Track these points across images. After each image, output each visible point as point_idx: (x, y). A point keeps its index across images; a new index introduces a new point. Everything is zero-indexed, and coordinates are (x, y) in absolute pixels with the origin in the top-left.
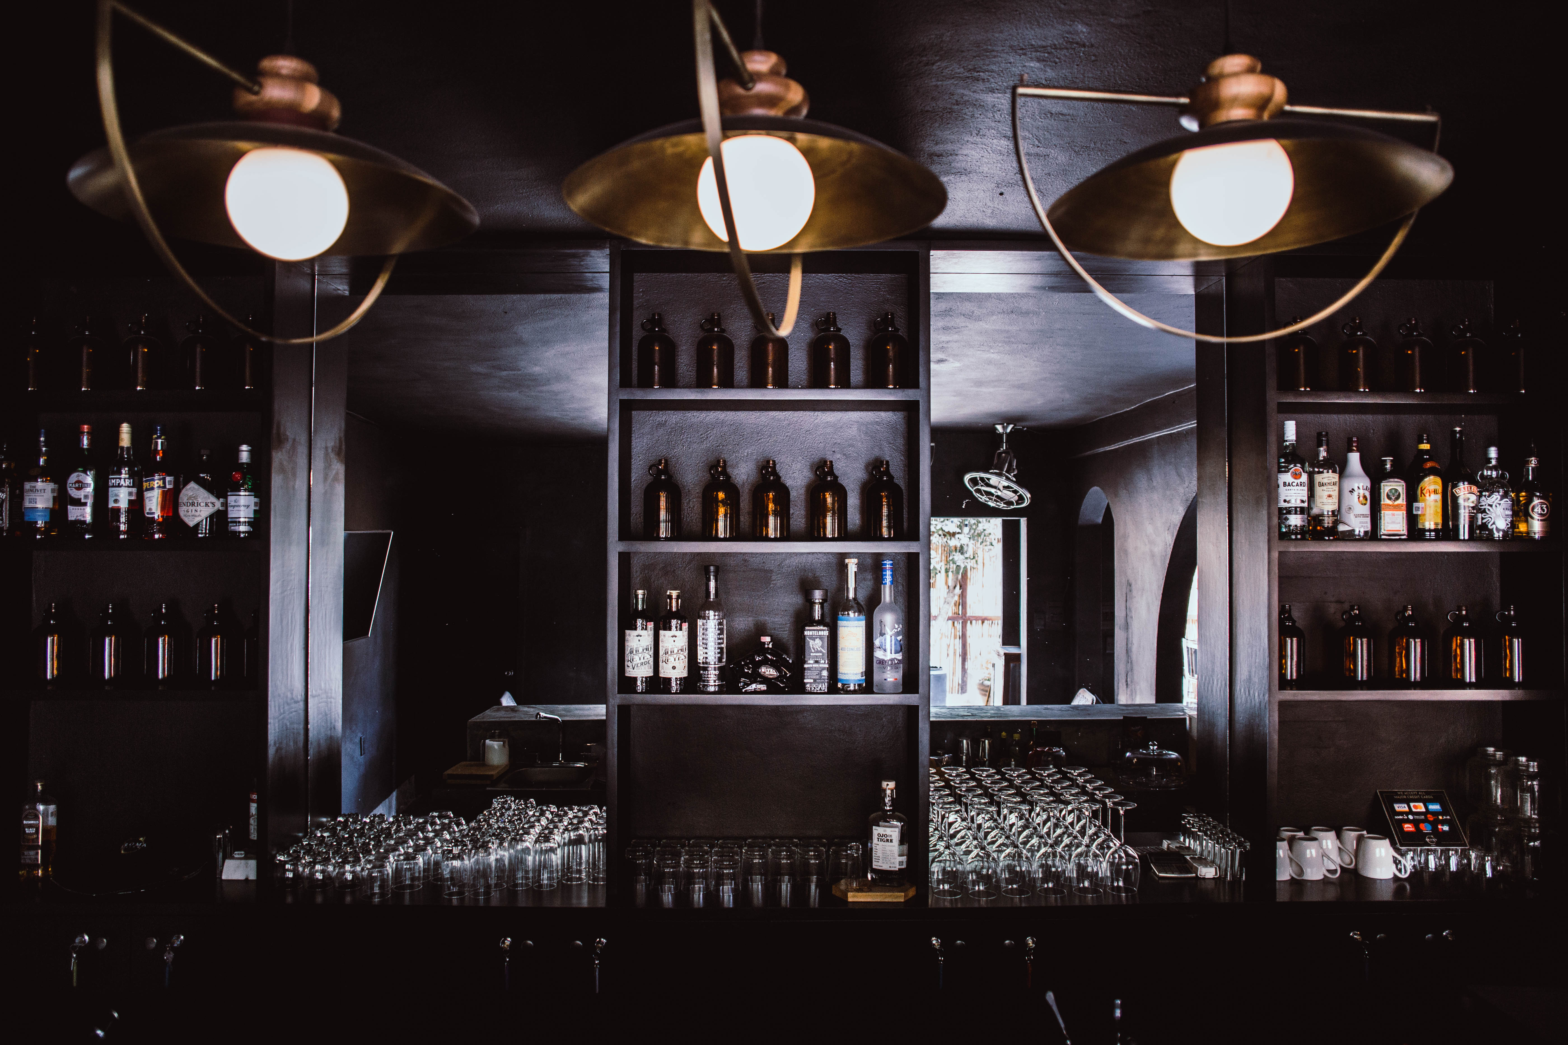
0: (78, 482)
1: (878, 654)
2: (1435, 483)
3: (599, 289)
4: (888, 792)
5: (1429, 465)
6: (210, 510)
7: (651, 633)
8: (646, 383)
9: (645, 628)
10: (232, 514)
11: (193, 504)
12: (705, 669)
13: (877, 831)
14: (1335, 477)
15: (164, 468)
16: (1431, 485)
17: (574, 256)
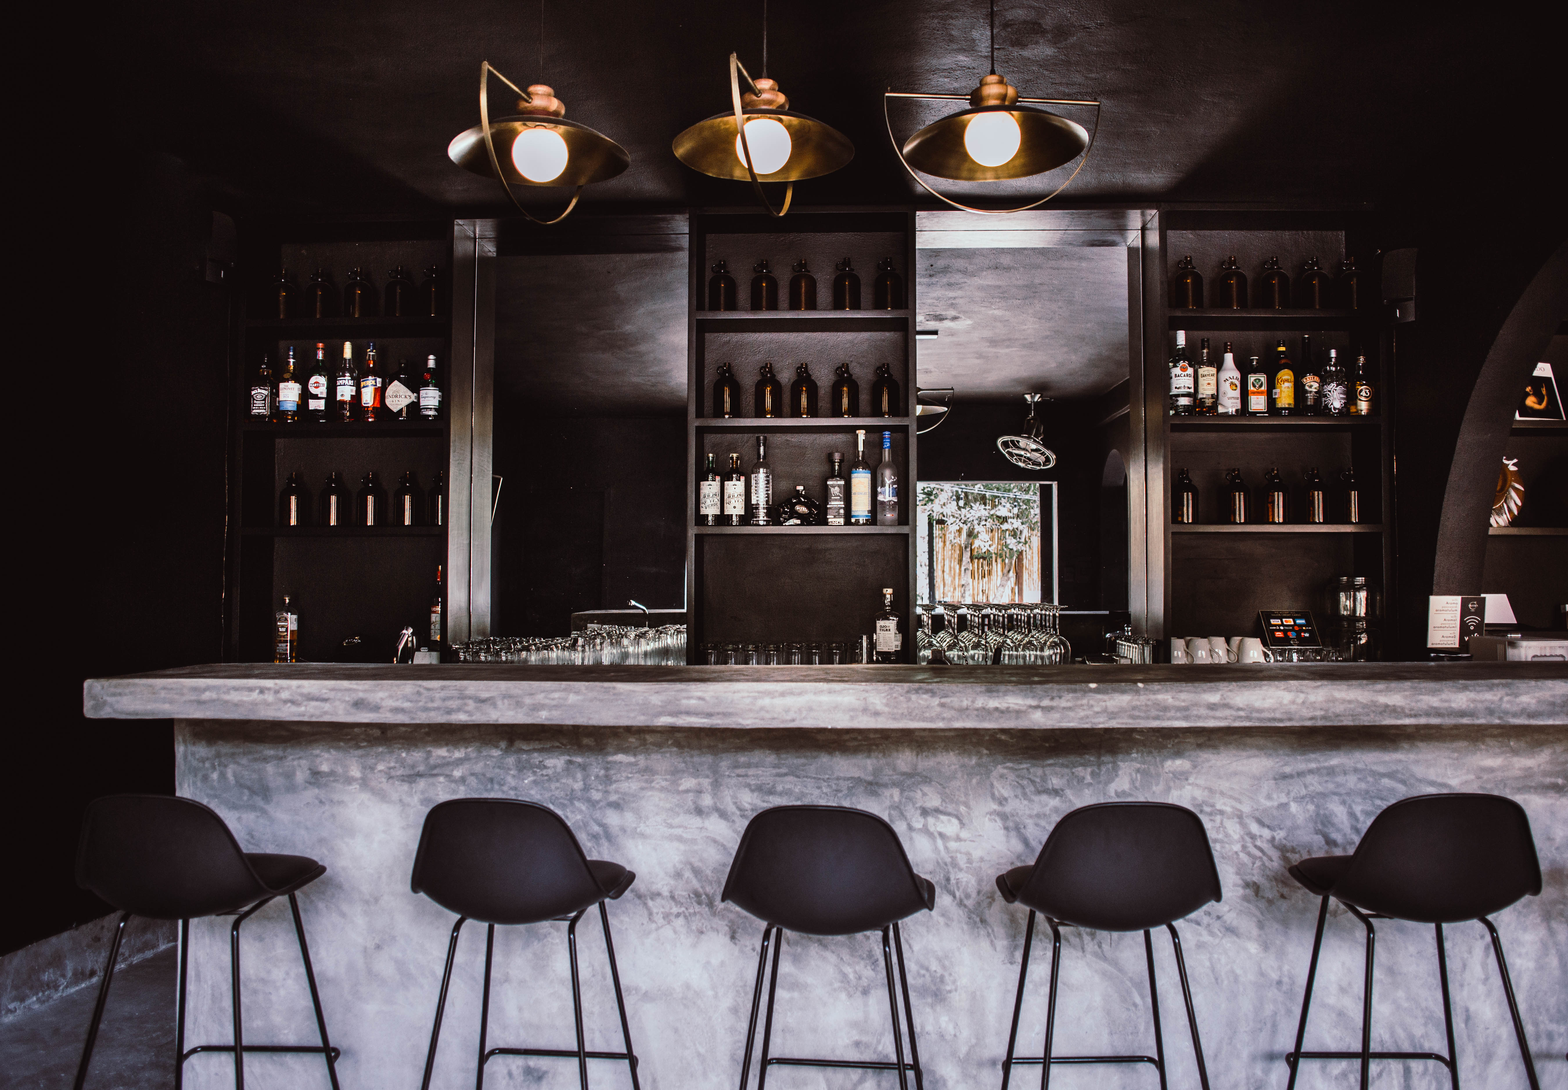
0: (316, 383)
1: (880, 498)
2: (1289, 375)
3: (680, 249)
4: (888, 596)
5: (1283, 361)
6: (408, 401)
7: (719, 484)
8: (715, 307)
9: (714, 480)
10: (423, 403)
11: (396, 396)
12: (757, 508)
13: (880, 623)
14: (1213, 370)
15: (375, 373)
16: (1286, 375)
17: (664, 220)
